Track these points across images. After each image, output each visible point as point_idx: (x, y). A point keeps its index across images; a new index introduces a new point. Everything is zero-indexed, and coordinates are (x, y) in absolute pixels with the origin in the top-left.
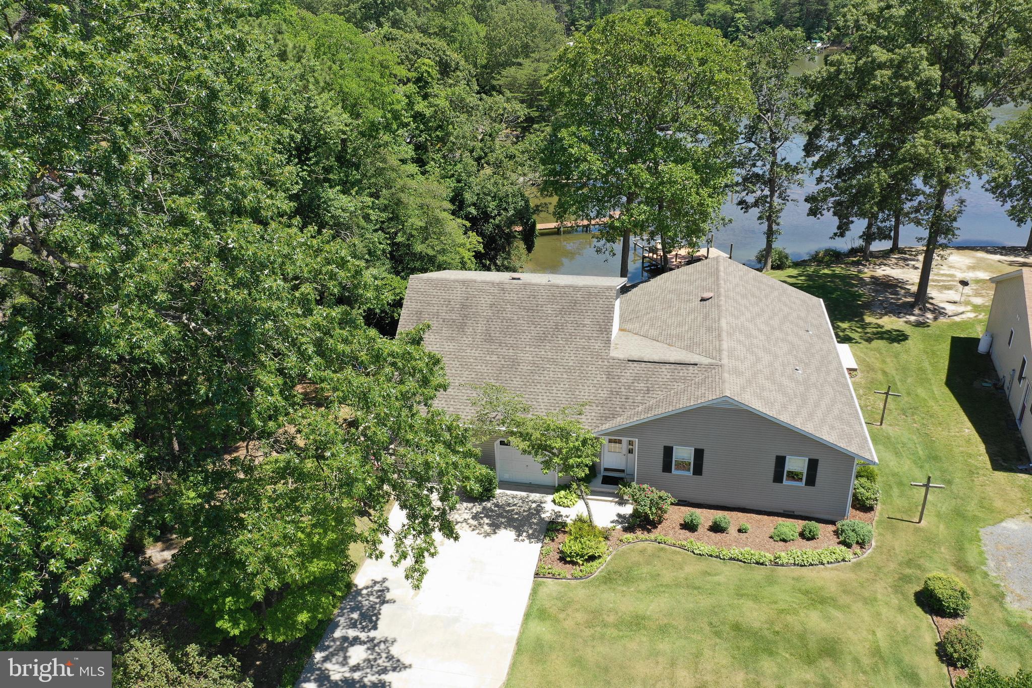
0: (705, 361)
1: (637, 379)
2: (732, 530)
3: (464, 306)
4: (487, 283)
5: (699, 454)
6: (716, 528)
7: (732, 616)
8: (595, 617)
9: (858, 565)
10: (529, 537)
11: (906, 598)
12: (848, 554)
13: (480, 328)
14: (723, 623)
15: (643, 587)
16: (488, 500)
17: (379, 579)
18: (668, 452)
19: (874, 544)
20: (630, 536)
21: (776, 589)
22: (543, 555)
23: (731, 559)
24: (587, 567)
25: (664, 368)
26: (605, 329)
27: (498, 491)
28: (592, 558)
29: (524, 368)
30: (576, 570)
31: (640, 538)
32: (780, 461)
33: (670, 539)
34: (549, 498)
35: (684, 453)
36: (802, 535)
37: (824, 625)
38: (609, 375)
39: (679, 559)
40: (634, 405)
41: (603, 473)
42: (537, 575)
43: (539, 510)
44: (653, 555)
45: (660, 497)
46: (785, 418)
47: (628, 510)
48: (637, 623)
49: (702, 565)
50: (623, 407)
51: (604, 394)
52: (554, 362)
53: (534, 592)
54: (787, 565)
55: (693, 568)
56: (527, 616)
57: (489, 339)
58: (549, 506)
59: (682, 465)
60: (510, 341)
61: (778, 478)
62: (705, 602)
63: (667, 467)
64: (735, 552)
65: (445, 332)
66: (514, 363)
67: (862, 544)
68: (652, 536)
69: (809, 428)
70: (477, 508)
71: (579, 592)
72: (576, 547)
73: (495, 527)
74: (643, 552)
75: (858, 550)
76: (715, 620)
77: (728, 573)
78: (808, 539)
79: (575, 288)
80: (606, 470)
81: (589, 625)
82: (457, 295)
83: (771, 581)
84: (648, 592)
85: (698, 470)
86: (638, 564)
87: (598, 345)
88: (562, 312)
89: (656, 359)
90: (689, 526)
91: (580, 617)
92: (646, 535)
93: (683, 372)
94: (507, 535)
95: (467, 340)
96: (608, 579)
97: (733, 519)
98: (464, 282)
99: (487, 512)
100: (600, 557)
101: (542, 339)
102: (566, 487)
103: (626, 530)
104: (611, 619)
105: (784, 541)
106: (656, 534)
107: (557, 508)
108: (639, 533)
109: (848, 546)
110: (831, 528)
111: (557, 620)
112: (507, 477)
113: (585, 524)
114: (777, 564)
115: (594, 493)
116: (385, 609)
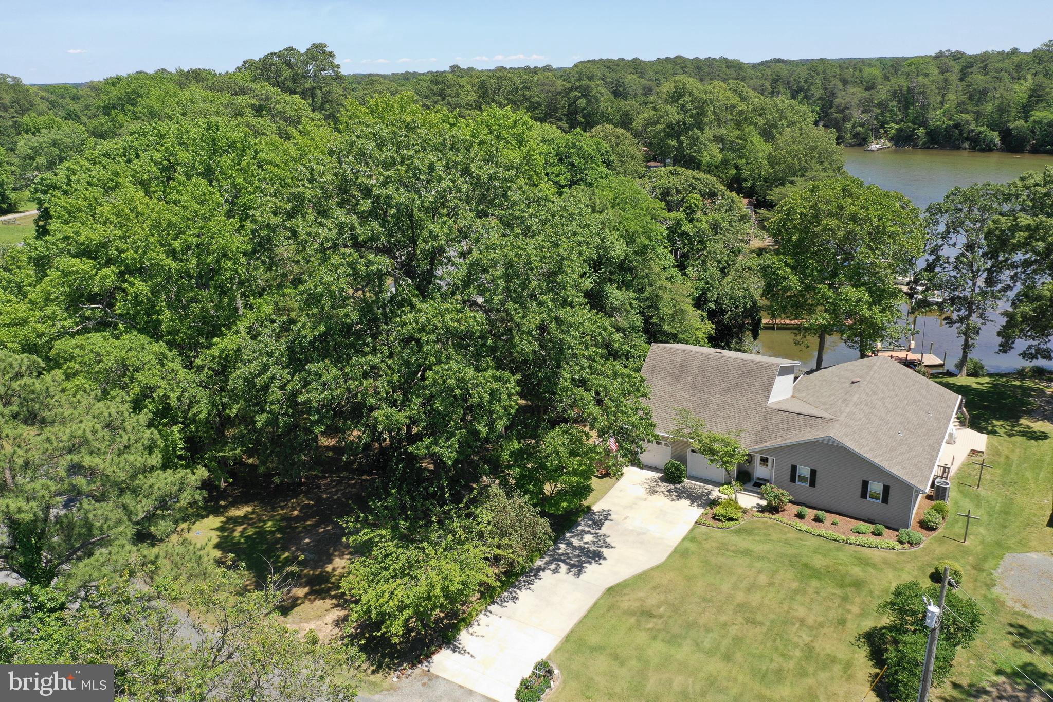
0: (827, 416)
1: (781, 422)
2: (827, 523)
3: (682, 365)
4: (699, 353)
5: (813, 473)
6: (817, 520)
7: (804, 560)
8: (723, 547)
9: (903, 553)
10: (698, 505)
11: (924, 573)
12: (898, 546)
13: (690, 379)
14: (798, 562)
15: (757, 538)
16: (679, 483)
17: (606, 509)
18: (794, 468)
19: (921, 546)
20: (760, 514)
21: (840, 553)
22: (703, 515)
23: (819, 535)
24: (727, 524)
25: (800, 417)
26: (767, 389)
27: (686, 481)
28: (731, 519)
29: (713, 407)
30: (720, 524)
31: (768, 517)
32: (865, 484)
33: (784, 520)
34: (717, 489)
35: (804, 471)
36: (873, 533)
37: (861, 574)
38: (764, 418)
39: (786, 530)
40: (776, 437)
41: (755, 480)
42: (696, 523)
43: (709, 493)
44: (771, 526)
45: (782, 494)
46: (868, 456)
47: (764, 503)
48: (747, 553)
49: (800, 535)
50: (769, 438)
51: (758, 428)
52: (732, 405)
53: (692, 530)
54: (854, 544)
55: (792, 535)
56: (684, 539)
57: (694, 386)
58: (716, 493)
59: (802, 479)
60: (707, 390)
61: (864, 495)
62: (791, 551)
63: (793, 479)
64: (822, 532)
65: (668, 380)
66: (707, 403)
67: (911, 544)
68: (773, 517)
69: (885, 464)
70: (672, 487)
71: (718, 534)
72: (723, 511)
73: (679, 497)
74: (764, 523)
75: (907, 546)
76: (794, 560)
77: (812, 542)
78: (876, 535)
79: (753, 362)
80: (759, 479)
81: (718, 548)
82: (679, 358)
83: (838, 549)
84: (760, 541)
85: (813, 484)
86: (759, 528)
87: (761, 399)
88: (742, 376)
89: (797, 411)
90: (800, 516)
91: (714, 544)
92: (771, 516)
93: (812, 421)
94: (685, 503)
95: (680, 386)
96: (739, 532)
97: (829, 518)
98: (684, 351)
99: (676, 490)
100: (736, 520)
101: (726, 391)
102: (729, 483)
103: (758, 511)
104: (732, 549)
105: (859, 533)
106: (777, 516)
107: (720, 495)
108: (766, 514)
109: (901, 542)
110: (896, 533)
111: (700, 543)
112: (694, 473)
113: (733, 503)
114: (847, 543)
115: (745, 490)
116: (607, 523)
